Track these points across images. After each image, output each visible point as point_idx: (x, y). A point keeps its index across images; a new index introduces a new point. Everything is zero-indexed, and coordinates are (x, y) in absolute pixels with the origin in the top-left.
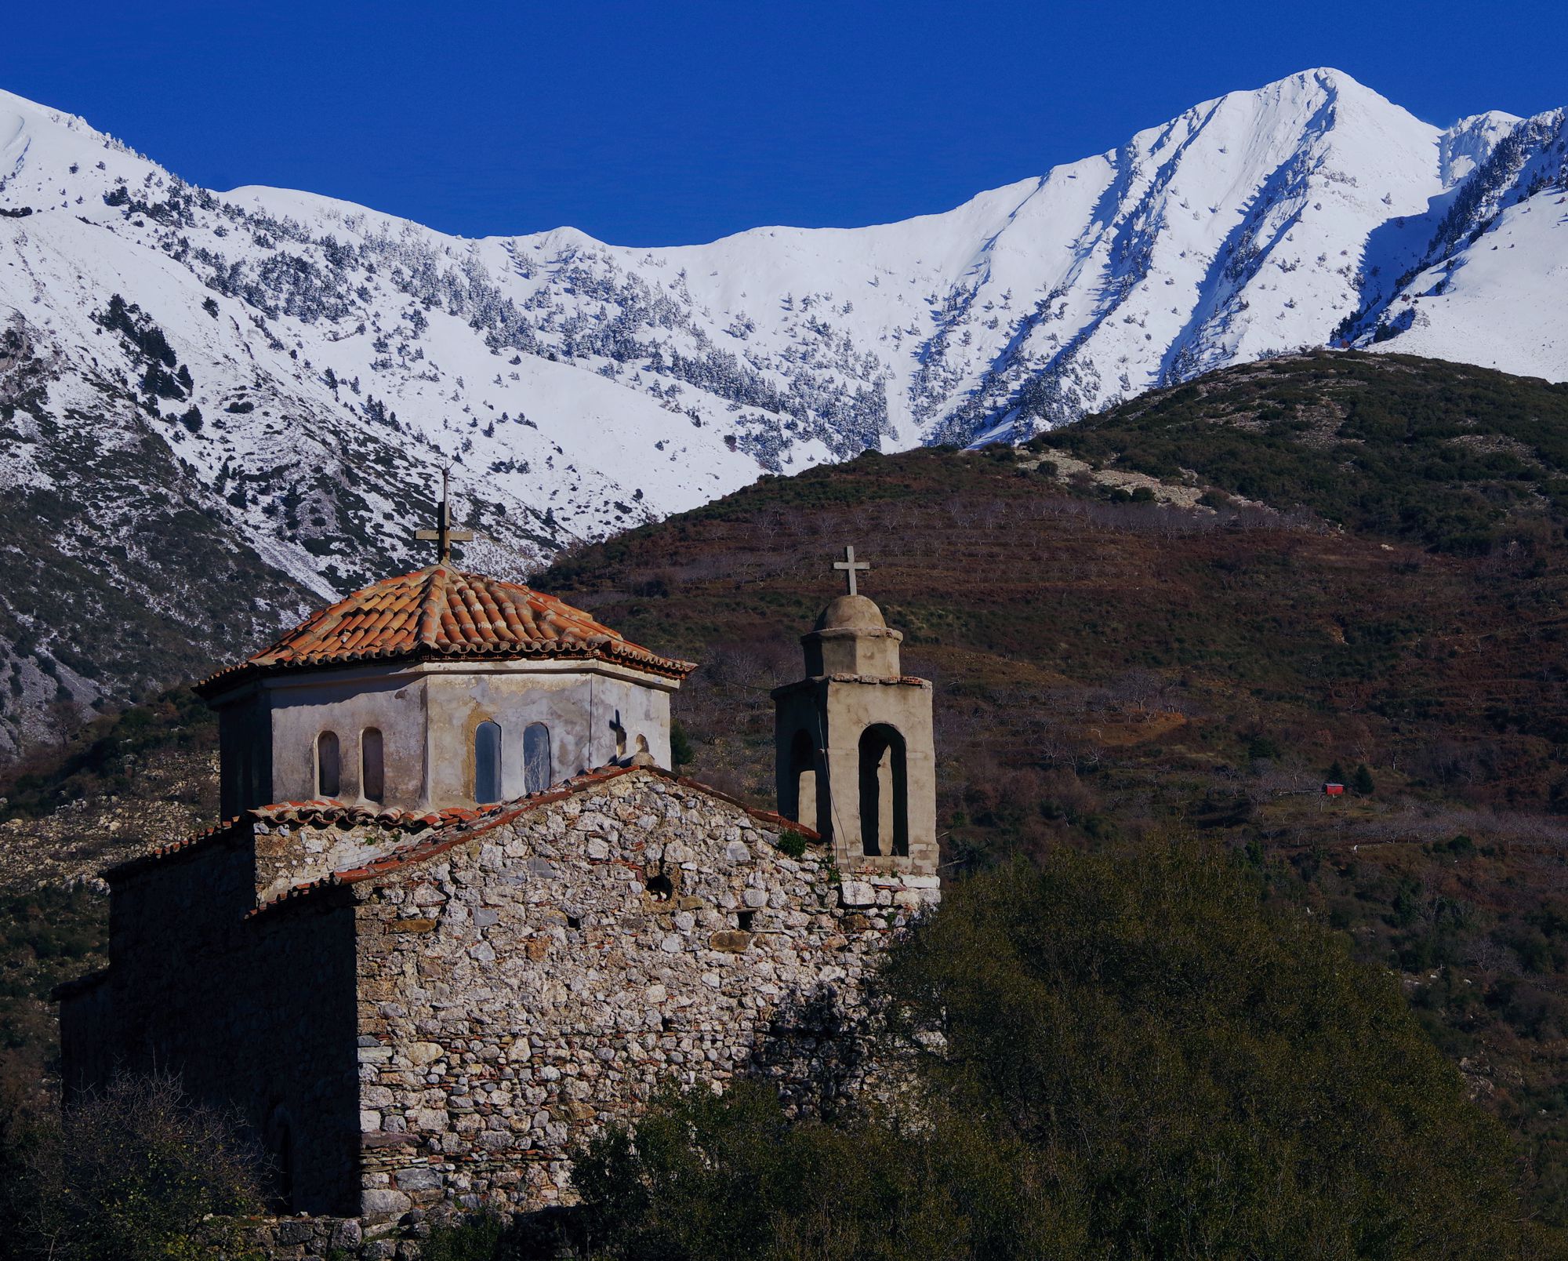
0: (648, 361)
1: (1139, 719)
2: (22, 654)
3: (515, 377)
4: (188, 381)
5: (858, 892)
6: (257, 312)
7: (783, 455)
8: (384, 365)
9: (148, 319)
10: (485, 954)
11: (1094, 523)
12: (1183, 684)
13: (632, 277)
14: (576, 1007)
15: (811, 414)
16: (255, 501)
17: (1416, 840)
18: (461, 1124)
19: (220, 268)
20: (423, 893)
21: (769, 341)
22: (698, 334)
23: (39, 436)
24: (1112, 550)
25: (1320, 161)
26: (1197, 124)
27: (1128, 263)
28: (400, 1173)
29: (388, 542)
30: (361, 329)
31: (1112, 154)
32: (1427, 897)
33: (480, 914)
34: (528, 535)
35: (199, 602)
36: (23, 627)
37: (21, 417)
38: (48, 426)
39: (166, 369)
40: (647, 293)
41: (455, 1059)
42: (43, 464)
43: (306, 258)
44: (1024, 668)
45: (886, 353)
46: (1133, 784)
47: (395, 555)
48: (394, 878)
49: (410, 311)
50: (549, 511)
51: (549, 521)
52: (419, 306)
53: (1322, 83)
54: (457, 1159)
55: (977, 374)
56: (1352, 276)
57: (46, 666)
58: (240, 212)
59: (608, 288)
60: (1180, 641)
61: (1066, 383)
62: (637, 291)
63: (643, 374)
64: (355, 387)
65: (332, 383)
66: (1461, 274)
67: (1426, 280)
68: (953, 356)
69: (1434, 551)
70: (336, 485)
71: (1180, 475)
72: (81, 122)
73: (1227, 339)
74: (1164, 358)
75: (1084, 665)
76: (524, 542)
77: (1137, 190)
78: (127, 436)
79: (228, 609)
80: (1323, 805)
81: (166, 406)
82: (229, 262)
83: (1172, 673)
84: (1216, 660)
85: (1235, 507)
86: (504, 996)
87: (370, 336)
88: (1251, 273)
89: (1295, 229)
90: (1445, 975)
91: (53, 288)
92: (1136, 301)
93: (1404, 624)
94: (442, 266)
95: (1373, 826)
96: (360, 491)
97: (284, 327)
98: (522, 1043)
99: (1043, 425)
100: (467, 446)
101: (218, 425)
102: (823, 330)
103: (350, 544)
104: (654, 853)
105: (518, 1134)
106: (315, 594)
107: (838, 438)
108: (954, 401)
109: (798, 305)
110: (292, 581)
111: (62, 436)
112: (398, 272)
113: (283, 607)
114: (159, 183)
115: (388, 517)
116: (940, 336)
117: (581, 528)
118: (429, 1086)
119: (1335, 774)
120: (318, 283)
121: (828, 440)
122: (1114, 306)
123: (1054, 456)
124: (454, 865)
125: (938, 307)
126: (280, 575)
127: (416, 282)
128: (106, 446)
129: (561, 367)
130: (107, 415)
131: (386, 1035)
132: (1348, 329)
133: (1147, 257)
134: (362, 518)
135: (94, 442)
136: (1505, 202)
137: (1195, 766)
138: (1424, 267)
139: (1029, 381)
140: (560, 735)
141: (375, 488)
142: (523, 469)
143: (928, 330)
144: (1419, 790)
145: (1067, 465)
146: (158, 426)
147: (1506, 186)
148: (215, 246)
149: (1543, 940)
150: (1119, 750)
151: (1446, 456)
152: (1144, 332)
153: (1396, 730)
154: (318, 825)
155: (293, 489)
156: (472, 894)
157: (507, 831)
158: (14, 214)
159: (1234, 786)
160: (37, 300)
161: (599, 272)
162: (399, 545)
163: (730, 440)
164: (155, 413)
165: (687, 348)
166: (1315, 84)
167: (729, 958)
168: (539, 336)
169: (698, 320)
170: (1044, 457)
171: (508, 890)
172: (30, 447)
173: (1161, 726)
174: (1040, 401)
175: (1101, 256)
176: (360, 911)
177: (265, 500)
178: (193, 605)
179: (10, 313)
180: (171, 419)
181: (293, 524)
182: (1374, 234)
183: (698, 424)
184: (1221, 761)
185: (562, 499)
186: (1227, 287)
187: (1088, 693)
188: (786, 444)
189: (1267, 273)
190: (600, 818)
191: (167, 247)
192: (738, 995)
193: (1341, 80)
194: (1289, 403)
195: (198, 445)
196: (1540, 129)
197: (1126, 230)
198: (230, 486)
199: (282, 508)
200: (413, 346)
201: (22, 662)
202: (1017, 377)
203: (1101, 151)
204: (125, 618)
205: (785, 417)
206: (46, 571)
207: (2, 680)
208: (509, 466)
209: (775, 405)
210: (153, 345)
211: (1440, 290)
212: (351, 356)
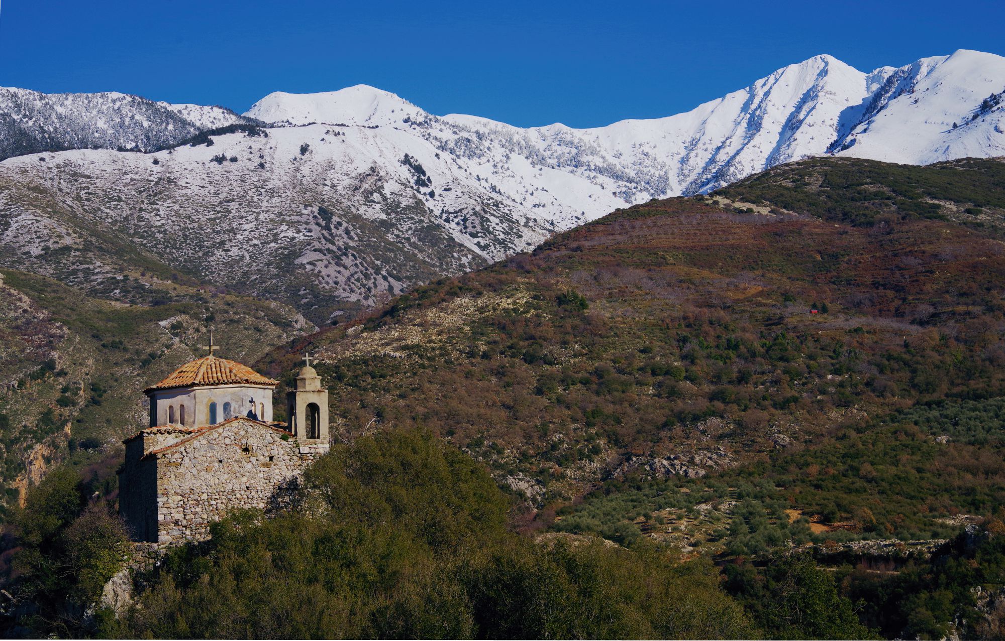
0: (586, 168)
1: (745, 289)
2: (377, 274)
3: (541, 175)
4: (430, 182)
5: (304, 449)
6: (454, 157)
7: (633, 198)
8: (496, 173)
9: (417, 161)
10: (194, 471)
11: (731, 221)
12: (763, 276)
13: (580, 139)
14: (221, 485)
15: (643, 183)
16: (453, 221)
17: (843, 329)
18: (188, 517)
19: (441, 142)
20: (177, 456)
21: (628, 159)
22: (603, 158)
23: (381, 201)
24: (738, 230)
25: (823, 87)
26: (778, 77)
27: (754, 127)
28: (169, 531)
29: (497, 233)
30: (488, 161)
31: (748, 89)
32: (845, 348)
33: (193, 460)
34: (546, 229)
35: (435, 255)
36: (377, 265)
37: (376, 197)
38: (385, 199)
39: (422, 177)
40: (585, 144)
41: (186, 500)
42: (383, 211)
43: (469, 138)
44: (706, 273)
45: (669, 162)
46: (743, 312)
47: (500, 237)
48: (168, 452)
49: (505, 154)
50: (552, 221)
51: (552, 224)
52: (508, 152)
53: (823, 60)
54: (185, 527)
55: (701, 167)
56: (834, 127)
57: (385, 278)
58: (448, 123)
59: (572, 143)
60: (762, 261)
61: (732, 169)
62: (582, 144)
63: (584, 172)
64: (486, 180)
65: (479, 180)
66: (873, 125)
67: (860, 128)
68: (692, 162)
69: (854, 226)
70: (480, 214)
71: (763, 203)
72: (395, 95)
73: (789, 151)
74: (767, 159)
75: (728, 271)
76: (544, 231)
77: (757, 101)
78: (411, 200)
79: (444, 257)
80: (810, 317)
81: (423, 190)
82: (444, 140)
83: (759, 272)
84: (775, 267)
85: (782, 214)
86: (200, 482)
87: (491, 163)
88: (798, 128)
89: (814, 112)
90: (850, 376)
91: (385, 152)
92: (757, 140)
93: (842, 252)
94: (516, 138)
95: (826, 324)
96: (488, 216)
97: (462, 161)
98: (205, 495)
99: (724, 184)
100: (525, 199)
101: (440, 195)
102: (646, 154)
103: (485, 234)
104: (244, 442)
106: (473, 251)
107: (652, 191)
108: (693, 177)
109: (638, 146)
110: (466, 247)
111: (389, 201)
112: (501, 141)
113: (463, 256)
114: (421, 115)
115: (497, 224)
116: (688, 155)
117: (563, 227)
118: (178, 507)
119: (814, 306)
120: (474, 146)
121: (649, 192)
122: (749, 142)
123: (718, 198)
124: (185, 447)
125: (686, 145)
126: (461, 245)
127: (507, 144)
128: (404, 204)
129: (556, 171)
130: (404, 194)
131: (166, 494)
132: (833, 146)
133: (760, 124)
134: (488, 225)
135: (399, 203)
136: (890, 98)
137: (765, 305)
138: (859, 124)
139: (719, 169)
140: (234, 405)
141: (493, 215)
142: (543, 206)
143: (683, 153)
144: (846, 311)
145: (722, 201)
146: (420, 197)
147: (891, 93)
148: (439, 135)
149: (887, 363)
150: (738, 300)
151: (859, 193)
152: (759, 150)
153: (839, 289)
154: (161, 433)
155: (465, 217)
156: (191, 455)
157: (201, 438)
158: (373, 128)
159: (778, 311)
160: (380, 156)
161: (569, 138)
162: (501, 233)
163: (614, 193)
164: (420, 192)
165: (599, 162)
166: (821, 60)
167: (266, 469)
168: (549, 160)
169: (603, 153)
170: (715, 199)
171: (201, 454)
172: (379, 205)
173: (753, 291)
174: (723, 176)
175: (744, 124)
177: (456, 220)
178: (433, 256)
179: (372, 161)
180: (425, 194)
181: (466, 228)
182: (842, 112)
183: (603, 188)
184: (774, 303)
185: (557, 216)
186: (790, 133)
187: (727, 280)
188: (634, 194)
189: (804, 128)
190: (228, 433)
191: (424, 136)
192: (269, 480)
193: (830, 59)
194: (802, 177)
195: (434, 202)
196: (903, 72)
197: (753, 115)
198: (445, 216)
199: (462, 223)
200: (506, 166)
201: (377, 277)
202: (715, 168)
203: (744, 88)
204: (410, 261)
205: (634, 185)
206: (385, 246)
207: (370, 283)
208: (539, 206)
209: (630, 181)
210: (419, 170)
211: (865, 131)
212: (485, 170)
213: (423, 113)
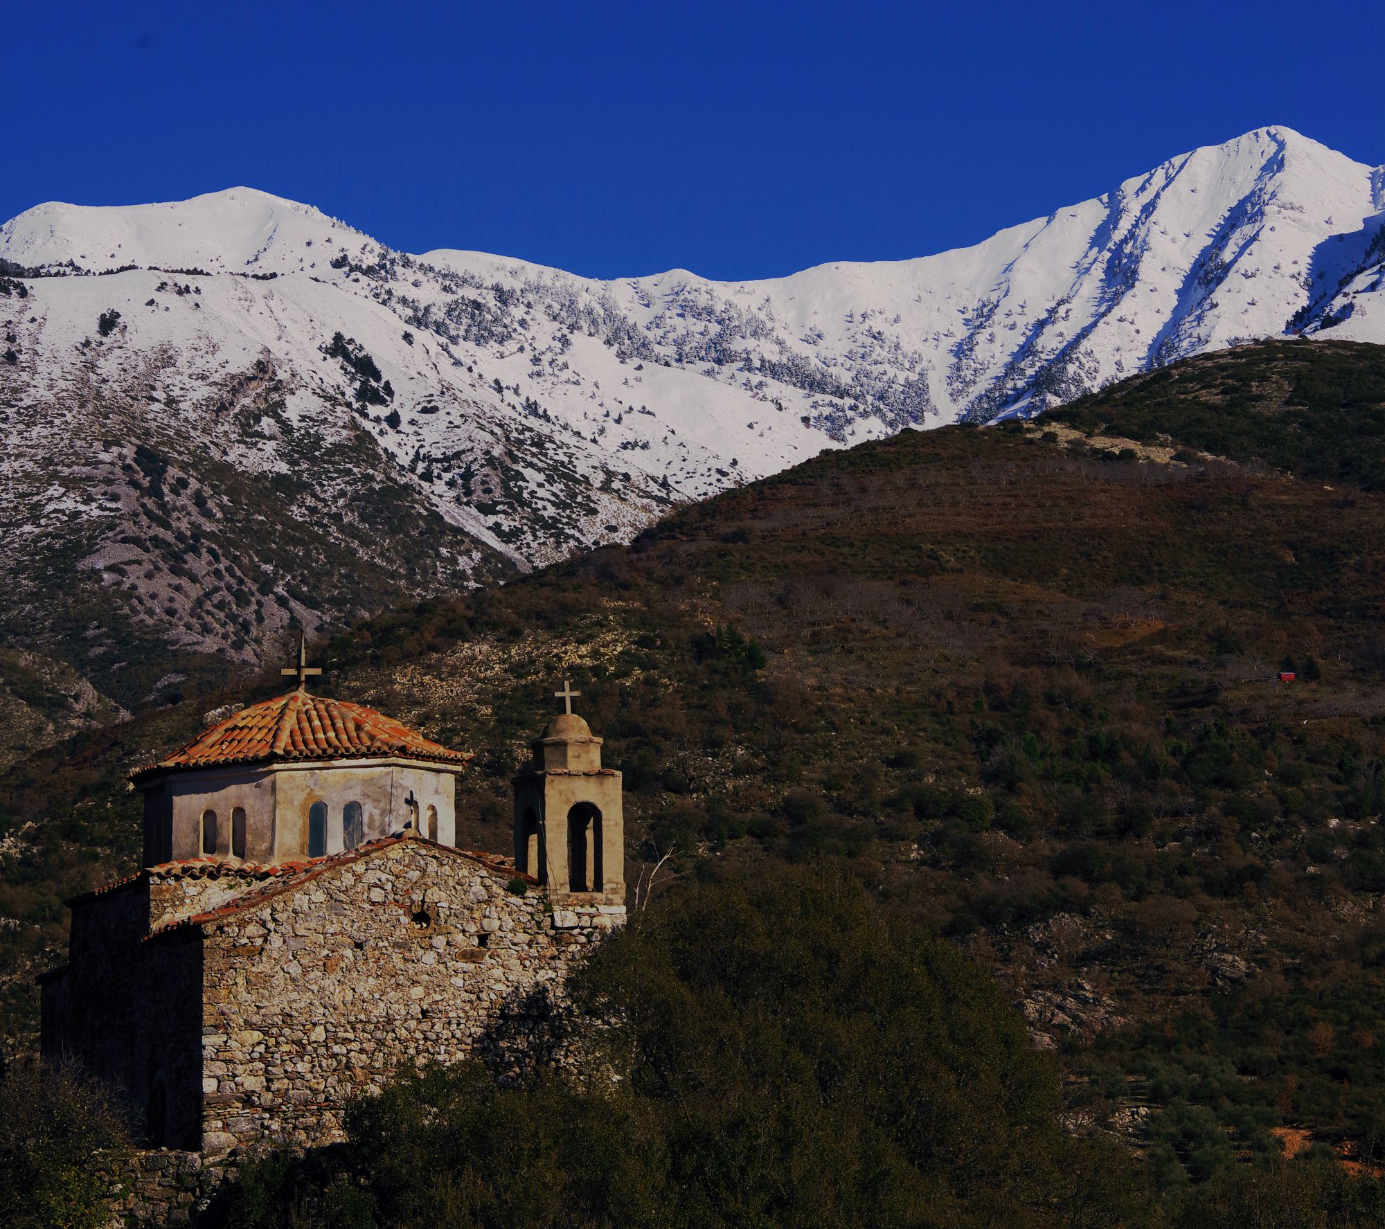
0: (741, 364)
1: (1125, 626)
2: (265, 593)
3: (639, 380)
4: (390, 393)
5: (565, 918)
6: (444, 340)
7: (848, 429)
8: (539, 374)
9: (361, 348)
11: (1086, 477)
12: (1163, 597)
13: (729, 304)
14: (359, 1003)
15: (869, 399)
16: (439, 477)
17: (1357, 715)
19: (416, 310)
21: (836, 346)
22: (780, 343)
23: (279, 435)
24: (1102, 497)
25: (1273, 195)
26: (1172, 172)
27: (1120, 278)
29: (540, 504)
30: (521, 349)
31: (1105, 197)
32: (1366, 759)
34: (648, 495)
35: (397, 551)
36: (265, 573)
37: (267, 424)
38: (286, 428)
39: (374, 384)
40: (740, 315)
41: (272, 1041)
42: (281, 455)
43: (480, 300)
45: (928, 351)
47: (546, 514)
49: (559, 335)
50: (665, 477)
51: (664, 484)
52: (566, 331)
53: (1273, 138)
54: (270, 1110)
55: (1001, 364)
56: (1302, 279)
57: (282, 602)
58: (431, 269)
59: (710, 312)
60: (1160, 565)
61: (1071, 368)
62: (733, 313)
63: (738, 374)
64: (516, 391)
65: (499, 388)
67: (1362, 281)
68: (980, 352)
70: (501, 463)
71: (1157, 438)
72: (315, 210)
73: (1202, 331)
74: (1151, 347)
75: (1082, 585)
76: (645, 501)
77: (1126, 223)
78: (345, 433)
79: (418, 557)
81: (374, 410)
82: (422, 305)
83: (1154, 590)
84: (1189, 578)
85: (1202, 462)
86: (307, 997)
87: (528, 354)
88: (1219, 280)
89: (1254, 247)
91: (291, 329)
92: (1127, 305)
93: (1344, 546)
94: (583, 301)
95: (1318, 705)
96: (519, 467)
97: (463, 350)
99: (1055, 401)
100: (602, 431)
101: (412, 422)
102: (878, 336)
103: (511, 506)
105: (315, 1092)
106: (484, 544)
107: (891, 416)
108: (983, 384)
109: (858, 318)
110: (467, 534)
111: (296, 434)
112: (550, 307)
113: (460, 554)
114: (372, 251)
115: (540, 485)
116: (971, 337)
117: (691, 490)
119: (1288, 665)
120: (489, 317)
121: (883, 417)
122: (1109, 310)
123: (1055, 427)
125: (968, 316)
126: (458, 531)
127: (564, 314)
128: (329, 441)
129: (674, 371)
130: (330, 419)
132: (1300, 319)
133: (1135, 272)
134: (521, 488)
135: (319, 438)
138: (1360, 272)
139: (1042, 367)
141: (531, 465)
142: (645, 447)
143: (961, 333)
144: (1360, 675)
145: (1064, 434)
146: (368, 425)
148: (412, 293)
150: (1110, 650)
151: (1376, 417)
152: (1133, 328)
153: (1340, 629)
155: (468, 467)
158: (264, 277)
160: (280, 338)
161: (702, 301)
162: (549, 505)
164: (366, 416)
165: (770, 352)
166: (1268, 139)
167: (471, 966)
168: (657, 348)
169: (780, 333)
170: (1046, 429)
172: (273, 444)
173: (1143, 631)
174: (1053, 382)
175: (1098, 272)
176: (207, 942)
177: (447, 476)
178: (393, 555)
179: (260, 348)
180: (377, 420)
181: (468, 493)
182: (1319, 248)
183: (780, 409)
184: (1193, 657)
185: (675, 468)
186: (1201, 292)
187: (1083, 606)
188: (849, 421)
189: (1233, 279)
191: (377, 296)
193: (1289, 134)
194: (1245, 382)
195: (398, 438)
197: (1118, 252)
198: (421, 467)
199: (460, 482)
200: (561, 360)
201: (264, 599)
202: (1033, 365)
203: (1098, 195)
204: (341, 565)
205: (849, 401)
206: (283, 533)
207: (249, 613)
208: (634, 445)
209: (841, 392)
210: (365, 367)
211: (1373, 287)
212: (514, 369)
213: (377, 247)
